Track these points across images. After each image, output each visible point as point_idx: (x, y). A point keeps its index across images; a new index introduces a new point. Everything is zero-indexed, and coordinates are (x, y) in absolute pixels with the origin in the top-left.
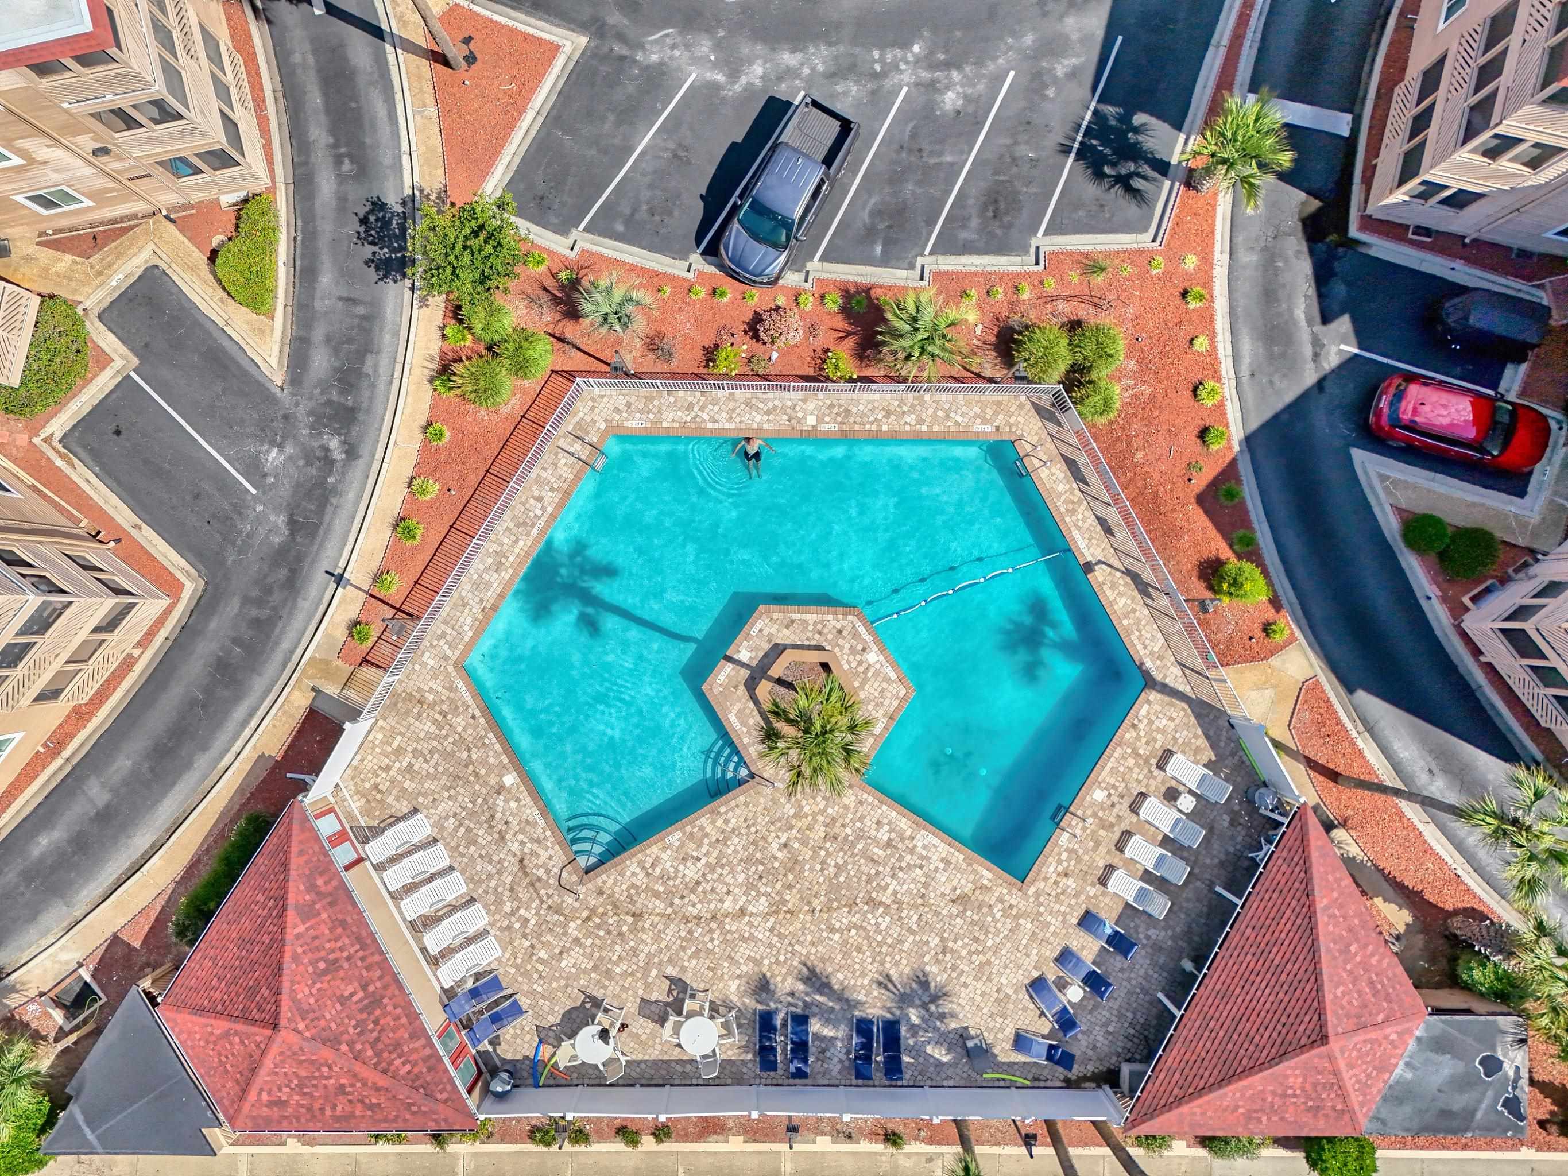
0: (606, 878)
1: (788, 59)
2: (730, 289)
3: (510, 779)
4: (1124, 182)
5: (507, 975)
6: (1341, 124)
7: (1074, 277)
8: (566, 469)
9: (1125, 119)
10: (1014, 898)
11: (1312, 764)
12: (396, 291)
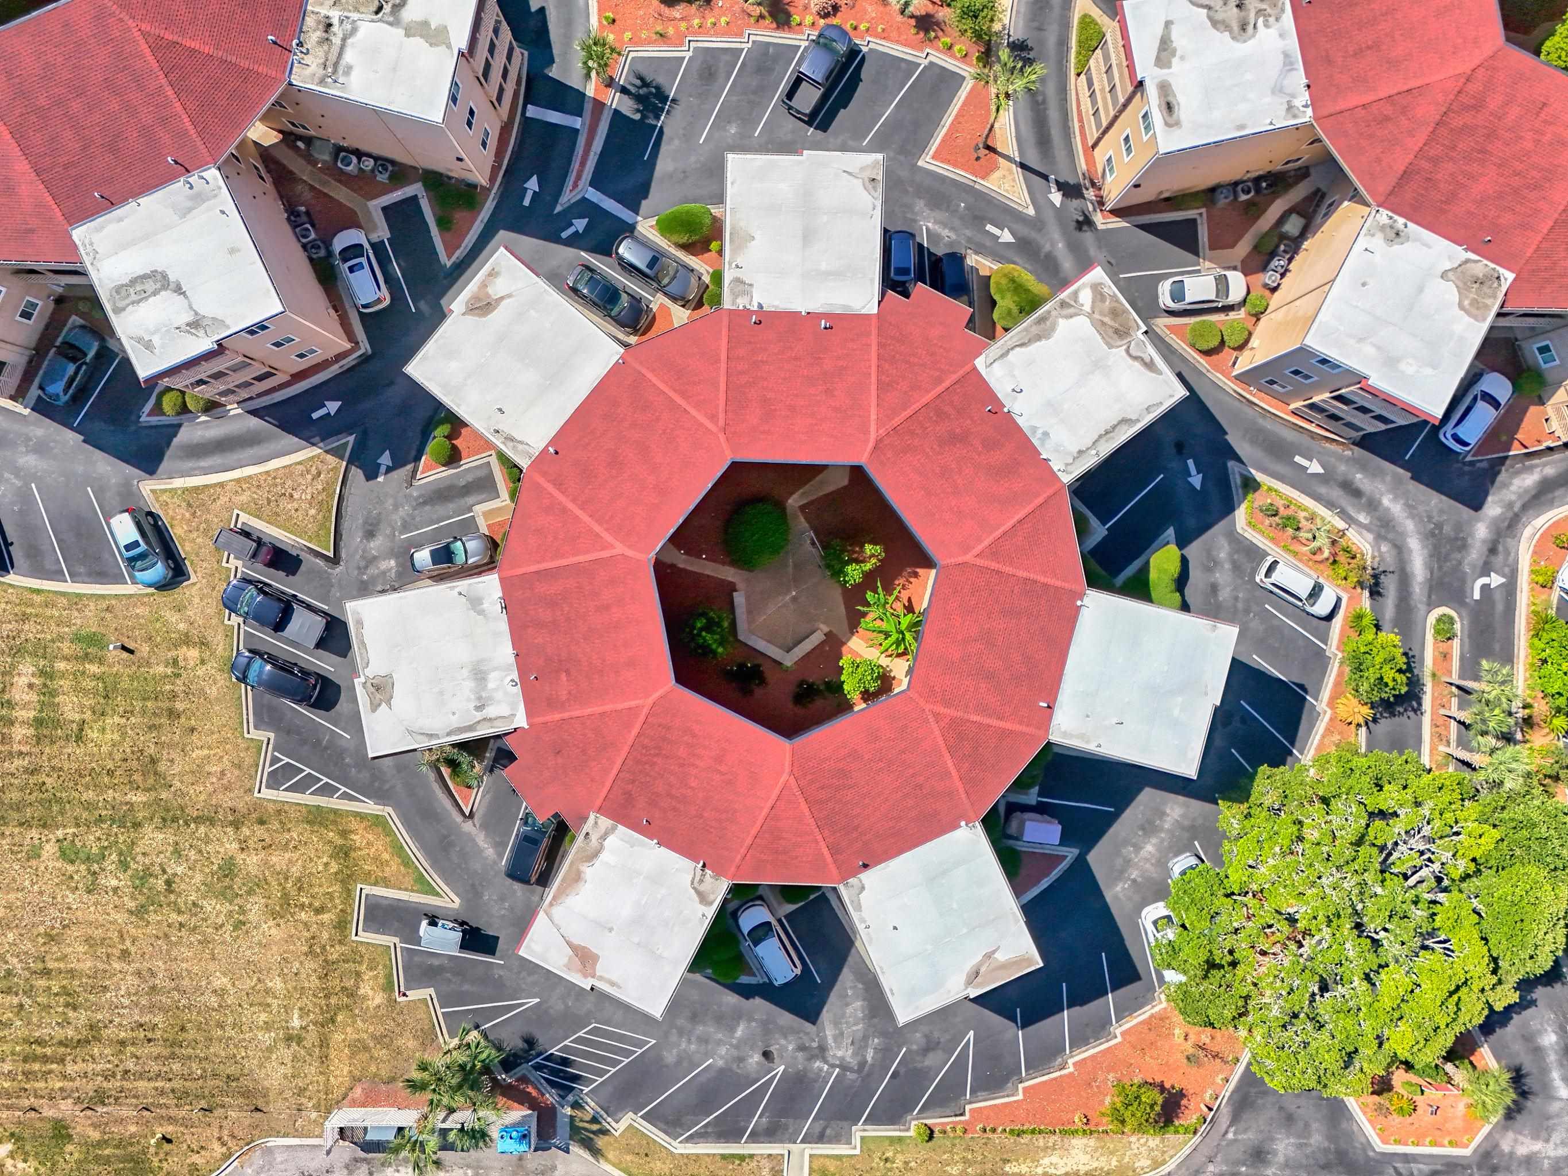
2: (848, 27)
4: (645, 84)
6: (532, 111)
7: (671, 31)
9: (644, 116)
12: (1017, 34)
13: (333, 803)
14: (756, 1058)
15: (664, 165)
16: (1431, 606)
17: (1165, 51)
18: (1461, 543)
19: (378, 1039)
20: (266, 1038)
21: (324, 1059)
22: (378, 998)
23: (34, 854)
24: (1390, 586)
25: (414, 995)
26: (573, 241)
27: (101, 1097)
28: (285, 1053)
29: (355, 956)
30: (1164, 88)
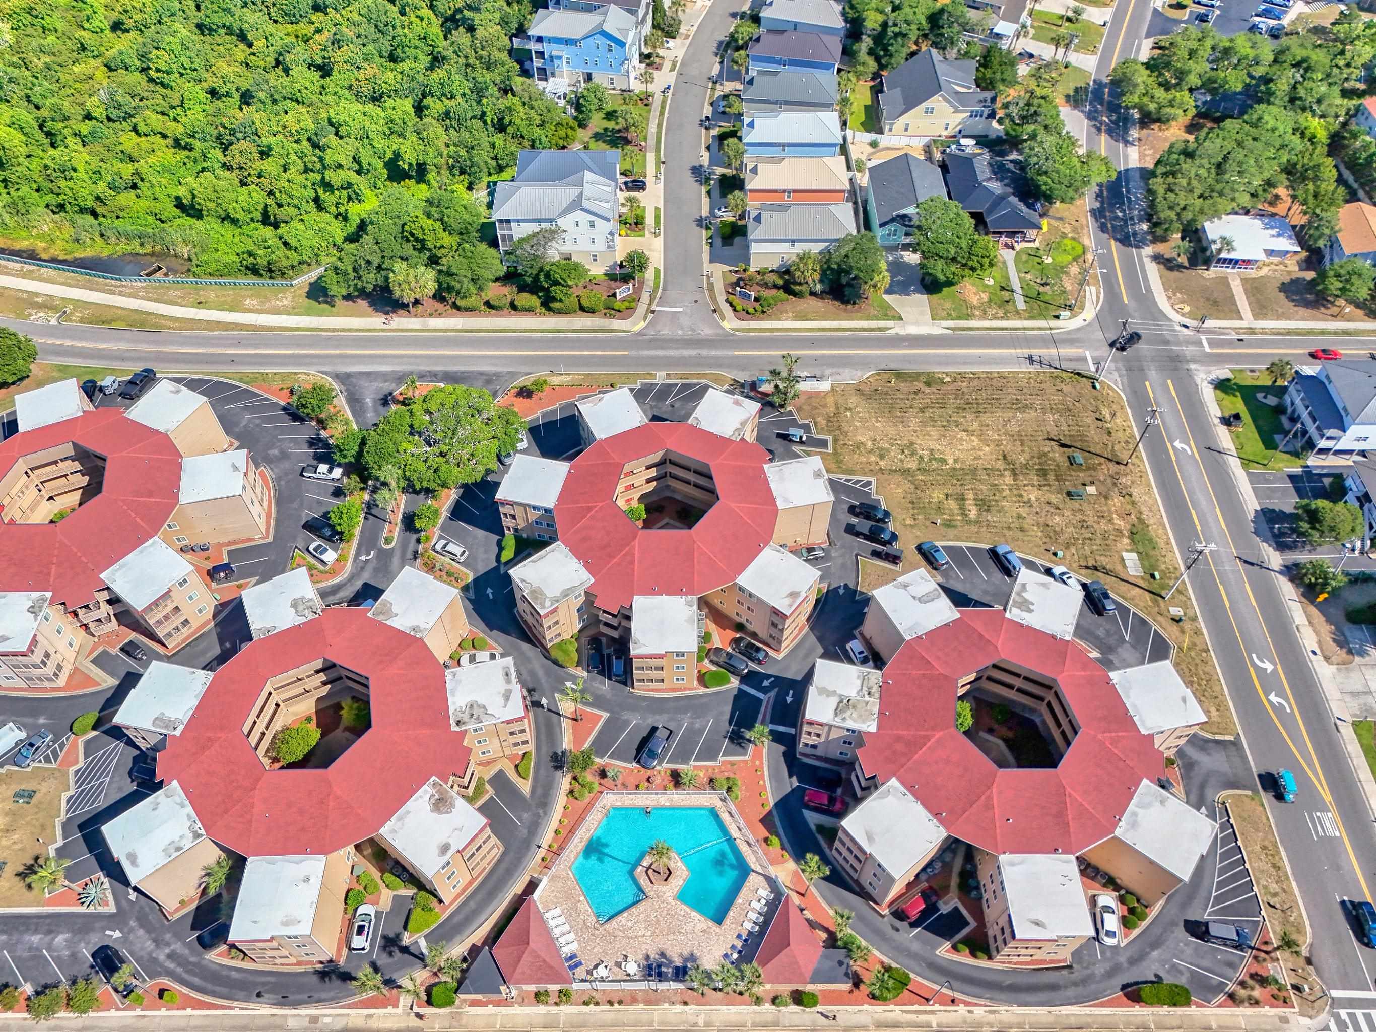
0: (607, 926)
1: (657, 717)
2: (643, 770)
3: (582, 898)
4: (739, 744)
5: (579, 954)
6: (792, 731)
7: (728, 767)
8: (600, 816)
9: (739, 730)
10: (718, 930)
11: (798, 893)
12: (559, 773)
13: (845, 477)
14: (676, 406)
15: (728, 709)
16: (393, 549)
17: (507, 696)
18: (376, 570)
19: (816, 408)
20: (858, 409)
21: (836, 404)
22: (818, 419)
23: (956, 461)
24: (409, 555)
25: (806, 421)
26: (768, 676)
27: (915, 393)
28: (850, 405)
29: (830, 432)
30: (508, 681)
